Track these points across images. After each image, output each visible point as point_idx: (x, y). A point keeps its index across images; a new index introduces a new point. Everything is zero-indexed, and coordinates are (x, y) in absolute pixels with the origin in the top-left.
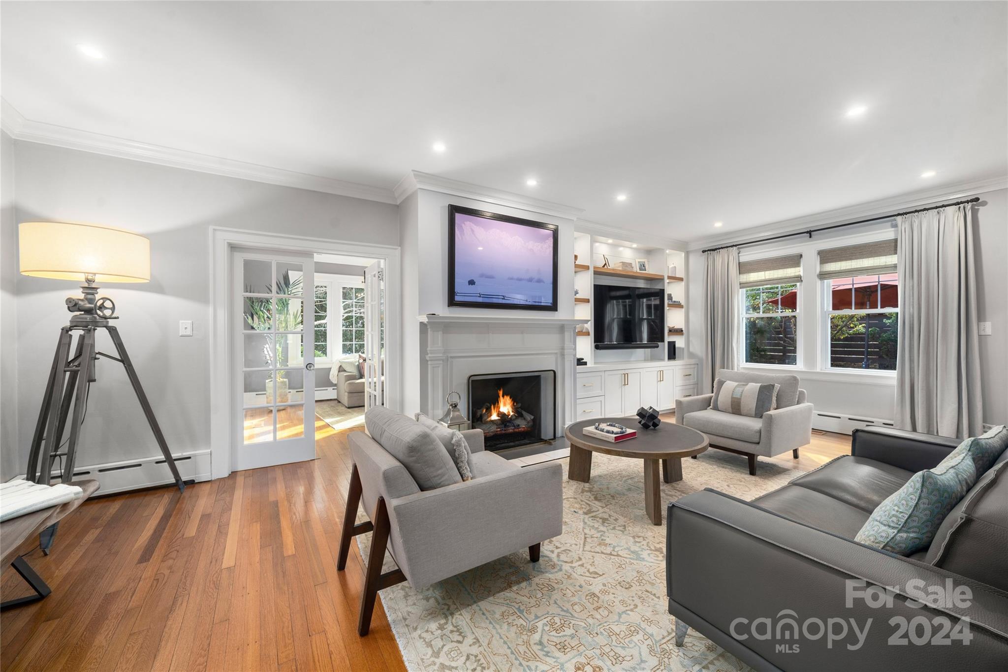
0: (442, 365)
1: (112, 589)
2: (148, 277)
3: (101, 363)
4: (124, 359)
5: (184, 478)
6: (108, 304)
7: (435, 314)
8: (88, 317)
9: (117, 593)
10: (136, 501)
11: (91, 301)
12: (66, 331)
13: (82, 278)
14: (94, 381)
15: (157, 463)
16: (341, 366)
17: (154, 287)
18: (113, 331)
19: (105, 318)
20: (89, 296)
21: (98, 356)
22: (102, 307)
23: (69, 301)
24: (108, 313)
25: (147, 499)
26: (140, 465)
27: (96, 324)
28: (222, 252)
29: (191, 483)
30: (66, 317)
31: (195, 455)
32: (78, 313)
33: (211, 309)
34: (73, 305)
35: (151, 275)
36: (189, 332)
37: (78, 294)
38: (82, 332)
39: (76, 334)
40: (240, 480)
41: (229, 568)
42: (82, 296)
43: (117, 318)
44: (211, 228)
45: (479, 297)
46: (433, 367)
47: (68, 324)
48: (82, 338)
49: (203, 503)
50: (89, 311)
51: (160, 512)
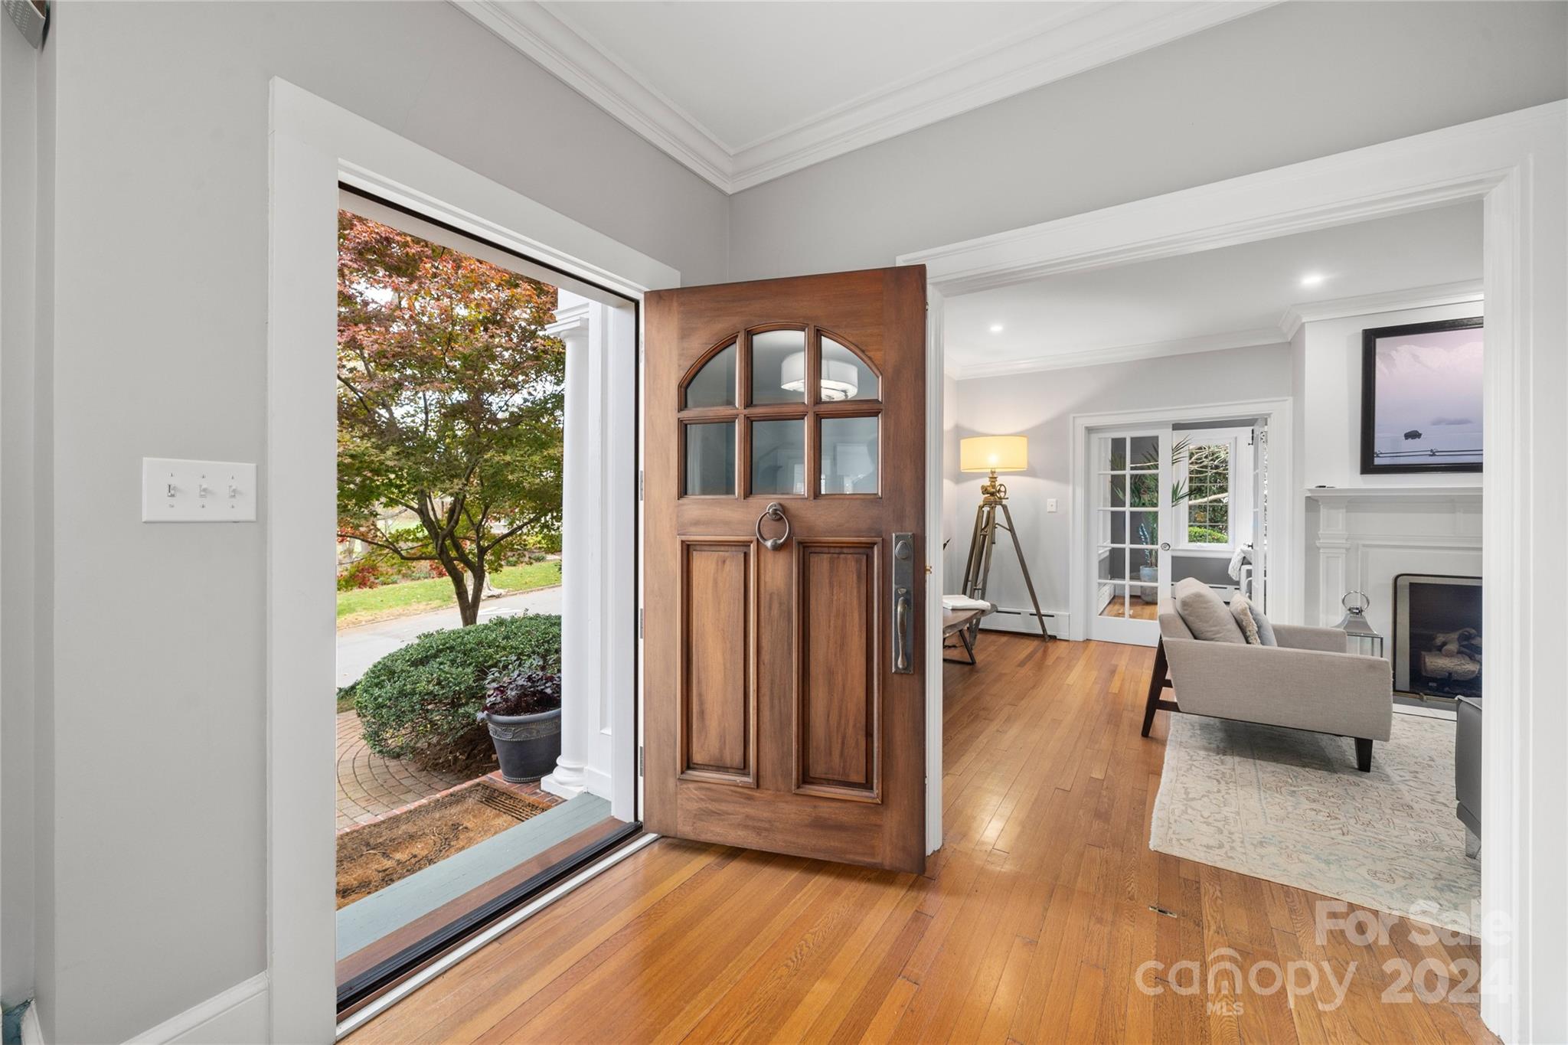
0: (1344, 555)
1: (1003, 672)
2: (1026, 467)
3: (999, 531)
4: (1011, 529)
5: (1049, 633)
6: (1003, 489)
7: (1325, 487)
8: (992, 498)
9: (1005, 674)
10: (1016, 640)
11: (994, 487)
12: (981, 508)
13: (989, 470)
14: (994, 543)
15: (1031, 614)
16: (1244, 558)
17: (1030, 472)
18: (1005, 508)
19: (1000, 498)
20: (993, 484)
21: (997, 526)
22: (999, 491)
23: (983, 487)
24: (1002, 494)
25: (1022, 641)
26: (1020, 614)
27: (996, 503)
28: (1081, 434)
29: (1053, 638)
30: (981, 498)
31: (1058, 615)
32: (987, 495)
33: (1071, 488)
34: (985, 491)
35: (1029, 463)
36: (1054, 509)
37: (986, 482)
38: (988, 509)
39: (986, 509)
40: (1092, 645)
41: (1068, 685)
42: (989, 484)
43: (1007, 498)
44: (1072, 416)
45: (1430, 455)
46: (1328, 557)
47: (982, 503)
48: (989, 513)
49: (1059, 650)
50: (992, 494)
51: (1030, 649)
